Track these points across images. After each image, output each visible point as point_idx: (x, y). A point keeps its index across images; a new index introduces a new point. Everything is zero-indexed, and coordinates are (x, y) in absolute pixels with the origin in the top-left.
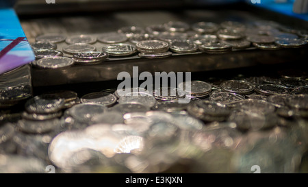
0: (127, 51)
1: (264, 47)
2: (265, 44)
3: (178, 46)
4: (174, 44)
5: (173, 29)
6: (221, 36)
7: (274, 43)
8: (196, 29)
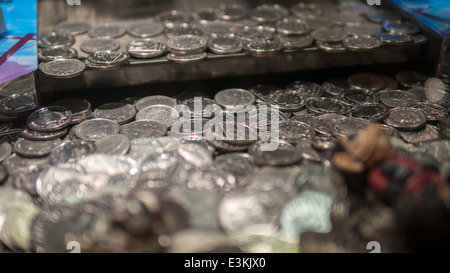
0: (155, 51)
1: (329, 49)
2: (331, 43)
3: (220, 44)
4: (216, 41)
5: (226, 17)
6: (280, 30)
7: (341, 42)
8: (254, 18)
